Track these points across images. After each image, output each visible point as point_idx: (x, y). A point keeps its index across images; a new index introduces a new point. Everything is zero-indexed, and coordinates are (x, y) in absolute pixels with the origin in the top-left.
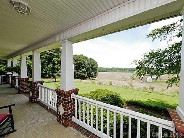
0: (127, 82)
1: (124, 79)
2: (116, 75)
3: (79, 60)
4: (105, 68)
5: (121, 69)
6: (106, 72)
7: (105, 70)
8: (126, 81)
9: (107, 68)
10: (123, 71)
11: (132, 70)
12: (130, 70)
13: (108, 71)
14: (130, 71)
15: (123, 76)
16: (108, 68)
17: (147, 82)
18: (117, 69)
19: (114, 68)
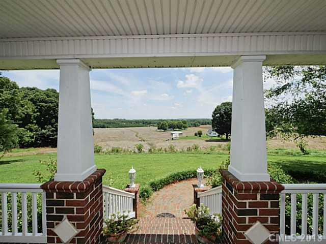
0: (146, 142)
1: (140, 138)
2: (124, 133)
3: (46, 102)
4: (100, 120)
5: (131, 122)
6: (103, 127)
7: (102, 124)
8: (144, 141)
9: (104, 120)
10: (135, 125)
11: (146, 122)
12: (144, 123)
13: (106, 125)
14: (144, 125)
15: (135, 134)
16: (107, 120)
17: (173, 139)
18: (124, 121)
19: (117, 119)
